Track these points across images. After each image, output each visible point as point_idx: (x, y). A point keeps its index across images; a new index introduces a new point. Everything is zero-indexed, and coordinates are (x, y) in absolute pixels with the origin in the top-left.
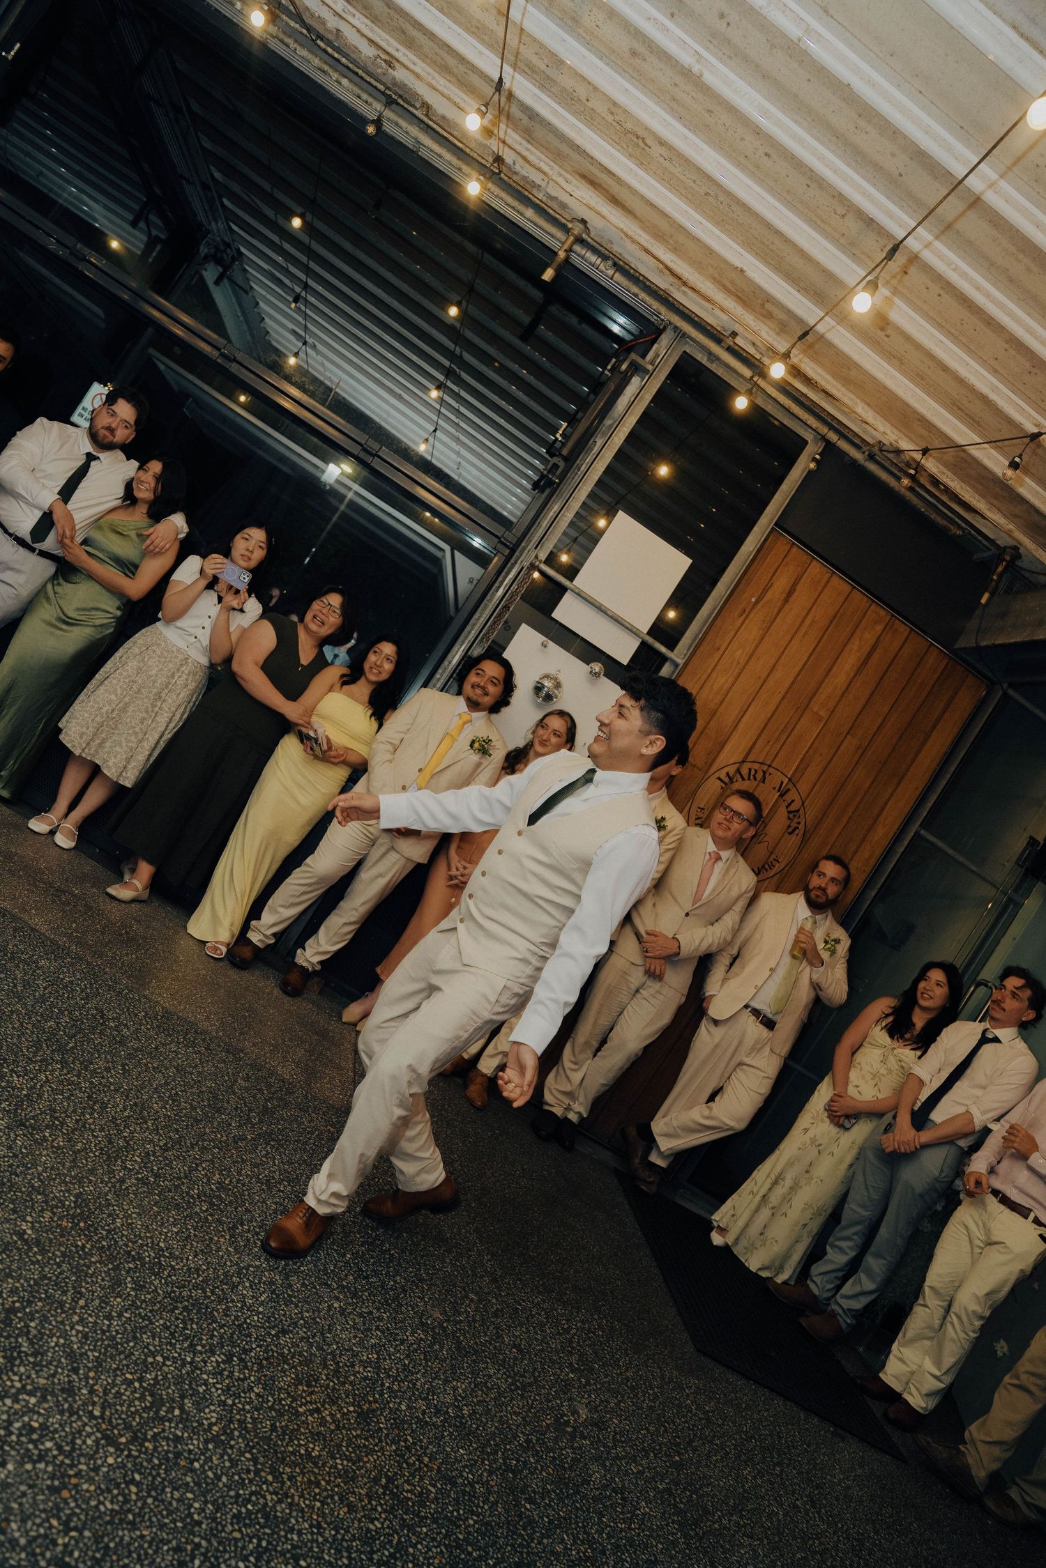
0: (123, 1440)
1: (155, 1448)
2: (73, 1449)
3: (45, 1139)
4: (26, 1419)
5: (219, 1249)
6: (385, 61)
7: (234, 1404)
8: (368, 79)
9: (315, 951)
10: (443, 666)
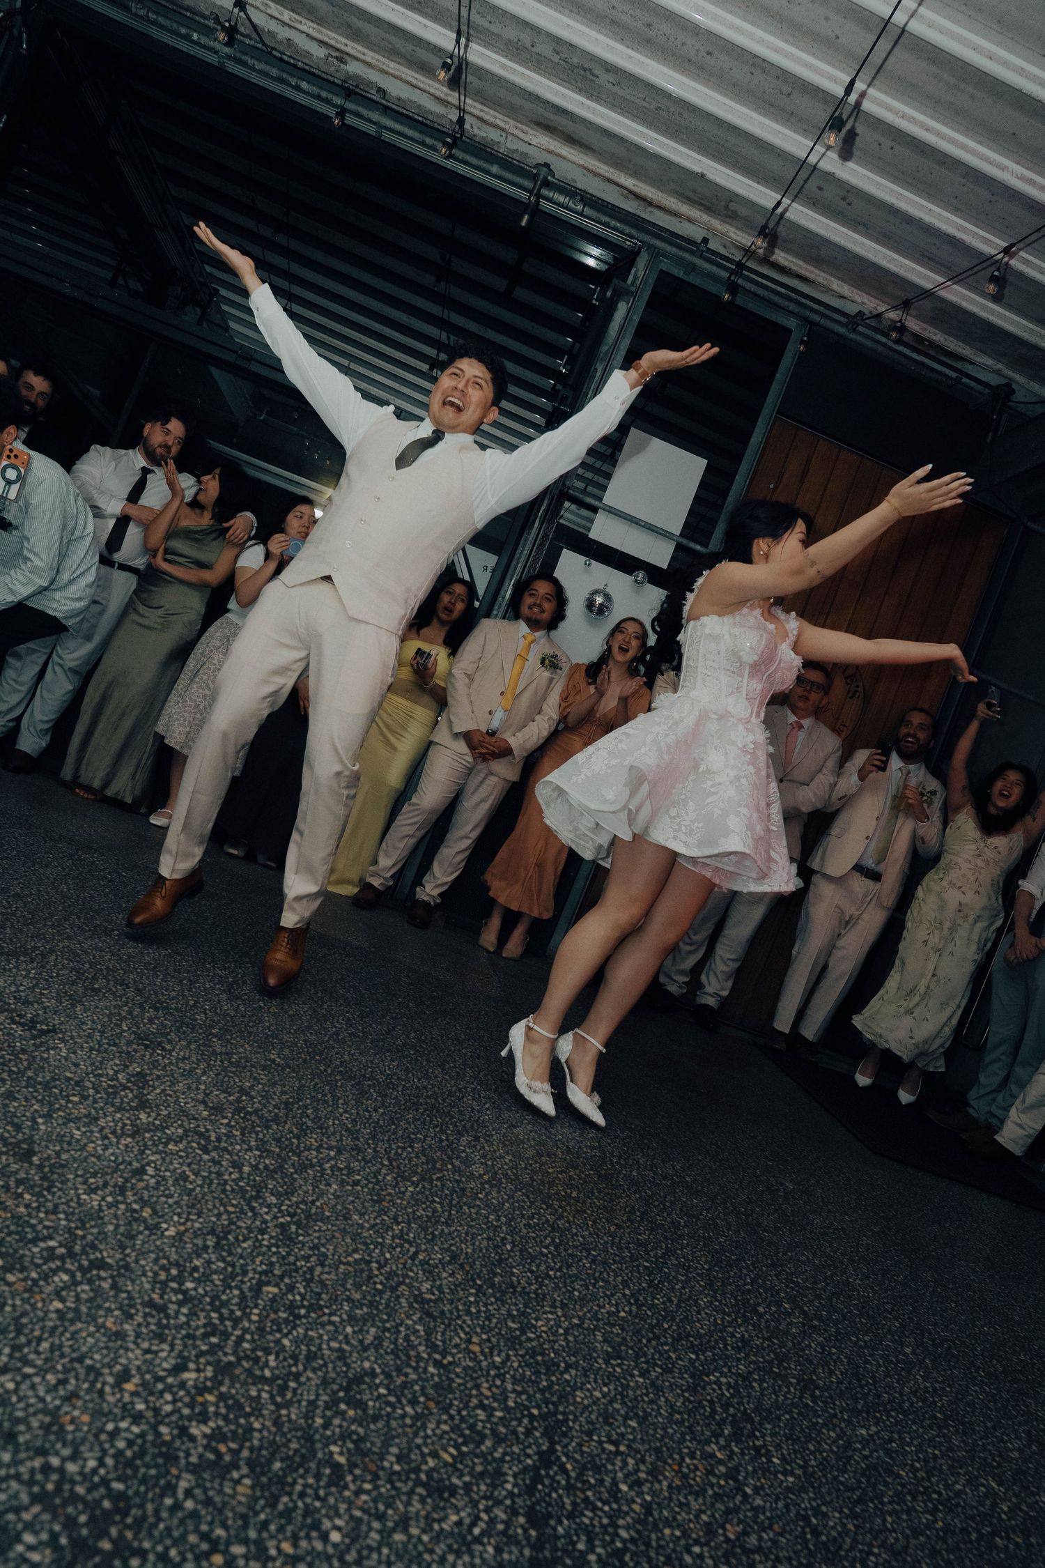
0: (415, 1179)
2: (378, 1181)
4: (332, 1163)
6: (336, 58)
7: (494, 1164)
8: (324, 76)
9: (433, 885)
10: (498, 602)
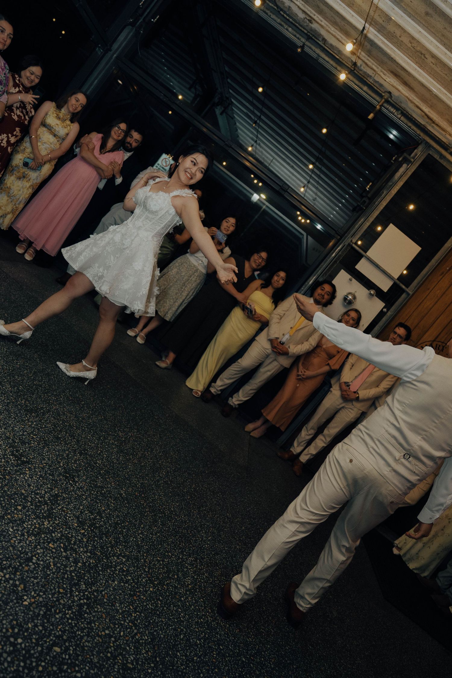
0: (156, 583)
1: (168, 589)
2: (138, 582)
3: (130, 459)
4: (122, 566)
5: (193, 515)
6: (309, 20)
7: (197, 578)
8: (300, 28)
9: (237, 399)
10: (305, 285)
